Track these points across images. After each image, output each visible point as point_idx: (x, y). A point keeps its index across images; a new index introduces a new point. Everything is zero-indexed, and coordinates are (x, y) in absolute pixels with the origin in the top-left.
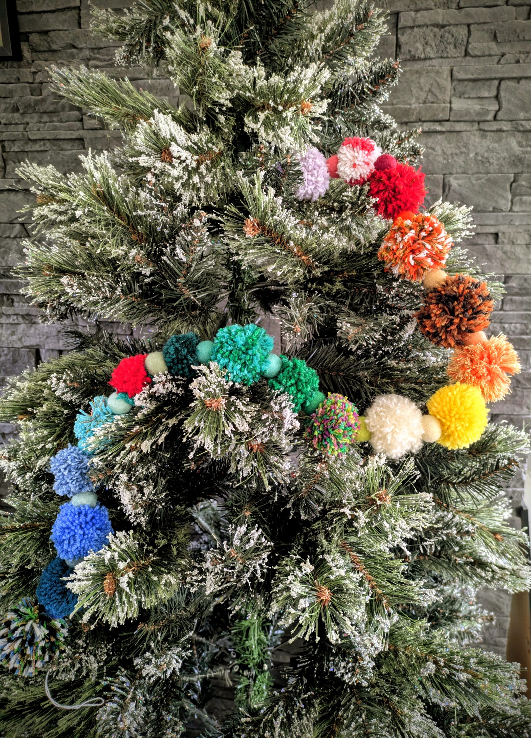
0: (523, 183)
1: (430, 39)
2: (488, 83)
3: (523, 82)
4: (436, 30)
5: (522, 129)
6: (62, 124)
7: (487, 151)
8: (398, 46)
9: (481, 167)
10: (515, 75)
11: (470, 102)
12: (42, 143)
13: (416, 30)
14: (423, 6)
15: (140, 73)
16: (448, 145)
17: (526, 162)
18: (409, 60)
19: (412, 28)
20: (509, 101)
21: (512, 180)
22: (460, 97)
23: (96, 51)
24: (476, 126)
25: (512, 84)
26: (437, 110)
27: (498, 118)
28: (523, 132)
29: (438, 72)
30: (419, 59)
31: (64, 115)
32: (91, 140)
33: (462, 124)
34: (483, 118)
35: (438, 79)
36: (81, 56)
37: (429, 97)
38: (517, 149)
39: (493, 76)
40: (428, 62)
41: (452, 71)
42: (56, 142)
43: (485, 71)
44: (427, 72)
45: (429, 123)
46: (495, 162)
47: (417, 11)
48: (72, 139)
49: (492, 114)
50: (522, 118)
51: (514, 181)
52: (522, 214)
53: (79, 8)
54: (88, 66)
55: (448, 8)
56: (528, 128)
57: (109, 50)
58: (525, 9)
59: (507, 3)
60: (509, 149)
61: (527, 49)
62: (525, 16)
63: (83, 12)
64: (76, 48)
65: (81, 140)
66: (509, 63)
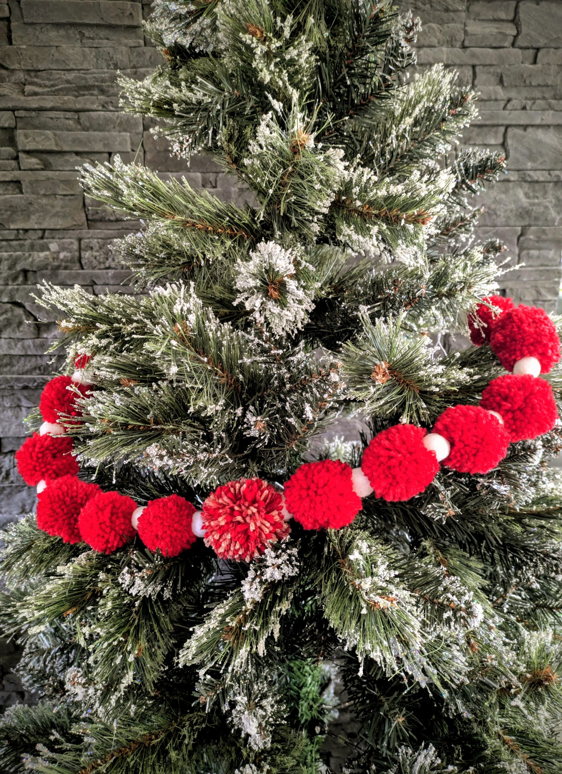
0: (532, 237)
2: (494, 129)
3: (530, 130)
5: (529, 179)
7: (493, 203)
9: (487, 219)
10: (522, 123)
15: (93, 103)
17: (533, 214)
20: (516, 149)
21: (519, 233)
22: (465, 143)
23: (33, 74)
25: (520, 131)
28: (530, 182)
32: (31, 183)
36: (13, 79)
38: (525, 201)
39: (501, 122)
43: (492, 117)
46: (502, 214)
47: (420, 47)
48: (5, 182)
50: (530, 168)
51: (522, 235)
52: (530, 269)
53: (8, 20)
54: (23, 92)
55: (452, 46)
56: (536, 178)
57: (51, 74)
58: (531, 52)
59: (513, 45)
60: (517, 201)
61: (534, 96)
62: (531, 59)
63: (13, 24)
64: (6, 69)
65: (17, 183)
66: (516, 110)
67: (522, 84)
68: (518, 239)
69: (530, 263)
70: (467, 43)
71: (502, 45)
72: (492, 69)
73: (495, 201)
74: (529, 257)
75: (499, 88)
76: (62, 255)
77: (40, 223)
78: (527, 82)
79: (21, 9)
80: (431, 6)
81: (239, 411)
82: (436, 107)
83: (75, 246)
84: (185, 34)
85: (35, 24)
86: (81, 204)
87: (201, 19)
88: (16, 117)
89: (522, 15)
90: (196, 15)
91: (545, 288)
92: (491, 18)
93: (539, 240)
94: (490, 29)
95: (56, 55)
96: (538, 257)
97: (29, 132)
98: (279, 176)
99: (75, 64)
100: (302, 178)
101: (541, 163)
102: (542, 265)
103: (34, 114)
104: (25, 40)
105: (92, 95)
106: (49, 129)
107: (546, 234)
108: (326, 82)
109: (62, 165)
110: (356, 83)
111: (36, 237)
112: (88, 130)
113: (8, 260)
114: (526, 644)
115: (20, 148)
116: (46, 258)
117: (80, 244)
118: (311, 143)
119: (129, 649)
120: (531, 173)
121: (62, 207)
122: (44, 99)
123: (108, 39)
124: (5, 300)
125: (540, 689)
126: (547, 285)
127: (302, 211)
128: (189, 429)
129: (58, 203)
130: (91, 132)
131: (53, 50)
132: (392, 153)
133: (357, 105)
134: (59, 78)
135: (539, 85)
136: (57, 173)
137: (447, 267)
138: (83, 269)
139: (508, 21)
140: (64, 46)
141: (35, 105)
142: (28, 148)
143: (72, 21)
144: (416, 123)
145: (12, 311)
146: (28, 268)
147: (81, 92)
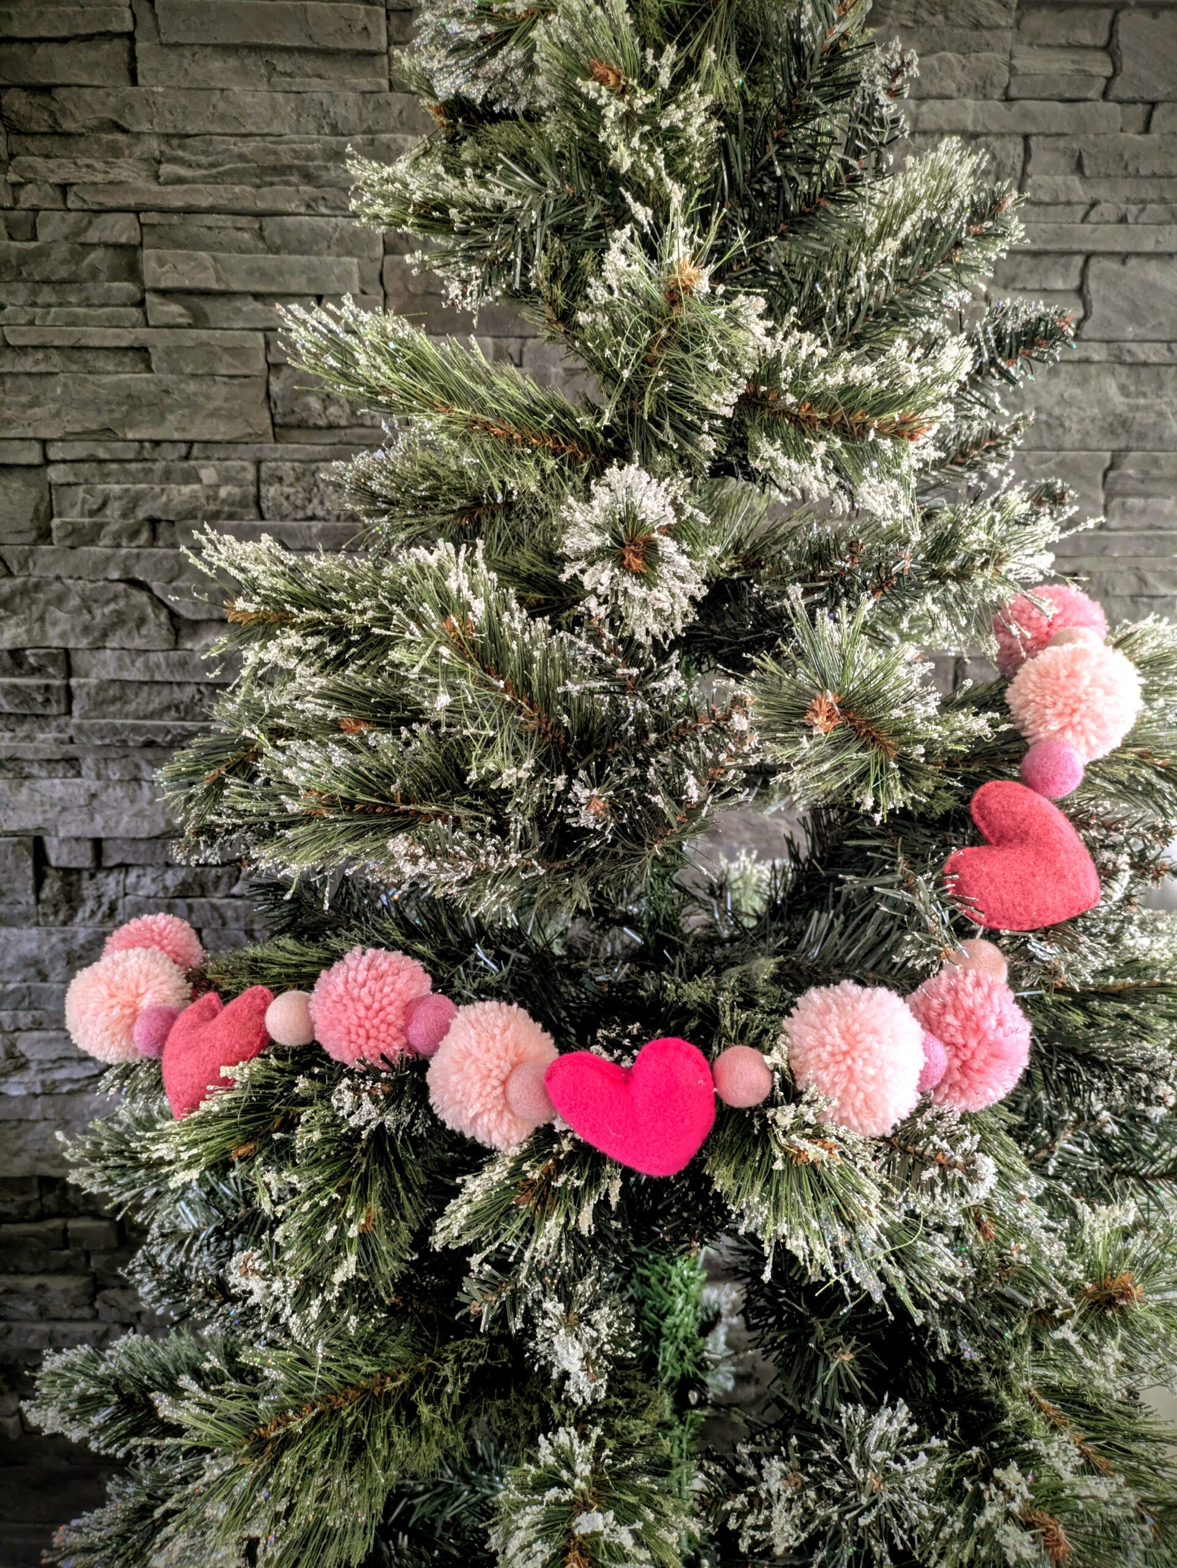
0: (1131, 472)
2: (1063, 260)
3: (1132, 262)
5: (1129, 359)
6: (92, 312)
7: (1058, 403)
9: (1045, 435)
10: (1118, 248)
12: (40, 355)
14: (935, 91)
15: (289, 201)
17: (1135, 428)
20: (1105, 300)
21: (1107, 464)
22: (1006, 287)
23: (175, 142)
25: (1112, 265)
27: (1084, 336)
28: (1131, 365)
31: (97, 290)
32: (168, 352)
36: (138, 151)
38: (1119, 402)
39: (1076, 247)
42: (77, 355)
43: (1058, 236)
46: (1075, 427)
48: (118, 348)
50: (1131, 336)
51: (1111, 467)
52: (1125, 533)
53: (130, 36)
54: (157, 177)
55: (985, 97)
56: (1142, 357)
57: (210, 142)
58: (1140, 110)
59: (1105, 95)
60: (1102, 403)
61: (1142, 195)
62: (1140, 124)
63: (141, 46)
64: (125, 131)
65: (142, 352)
66: (1107, 222)
67: (1121, 172)
68: (1105, 476)
69: (1129, 522)
70: (1014, 92)
71: (1082, 95)
72: (1062, 143)
73: (1062, 401)
74: (1126, 511)
75: (1074, 181)
76: (223, 492)
77: (184, 430)
78: (1131, 169)
79: (155, 16)
80: (947, 18)
81: (560, 782)
82: (945, 220)
83: (250, 476)
84: (475, 77)
85: (182, 45)
86: (263, 395)
87: (506, 49)
88: (142, 225)
89: (1123, 37)
90: (495, 44)
91: (1154, 571)
92: (1063, 41)
93: (1145, 477)
94: (1061, 64)
95: (222, 106)
96: (1143, 511)
97: (167, 253)
98: (643, 344)
99: (256, 124)
100: (686, 349)
101: (1154, 328)
102: (1150, 527)
103: (175, 219)
104: (162, 75)
105: (287, 183)
106: (207, 248)
107: (1160, 468)
108: (738, 171)
109: (228, 319)
110: (794, 174)
111: (175, 456)
112: (277, 252)
113: (120, 498)
114: (1087, 1230)
115: (149, 283)
116: (194, 496)
117: (258, 471)
118: (703, 285)
119: (349, 1214)
120: (1133, 347)
121: (226, 400)
122: (198, 191)
123: (320, 77)
124: (115, 575)
125: (1109, 1313)
126: (1159, 568)
127: (685, 412)
128: (467, 812)
129: (220, 390)
130: (284, 256)
131: (216, 97)
132: (857, 306)
133: (794, 215)
134: (225, 151)
135: (1154, 175)
136: (218, 333)
137: (956, 523)
138: (262, 518)
139: (1096, 48)
140: (236, 88)
141: (178, 203)
142: (163, 285)
143: (254, 40)
144: (906, 249)
145: (127, 596)
146: (158, 514)
147: (268, 179)
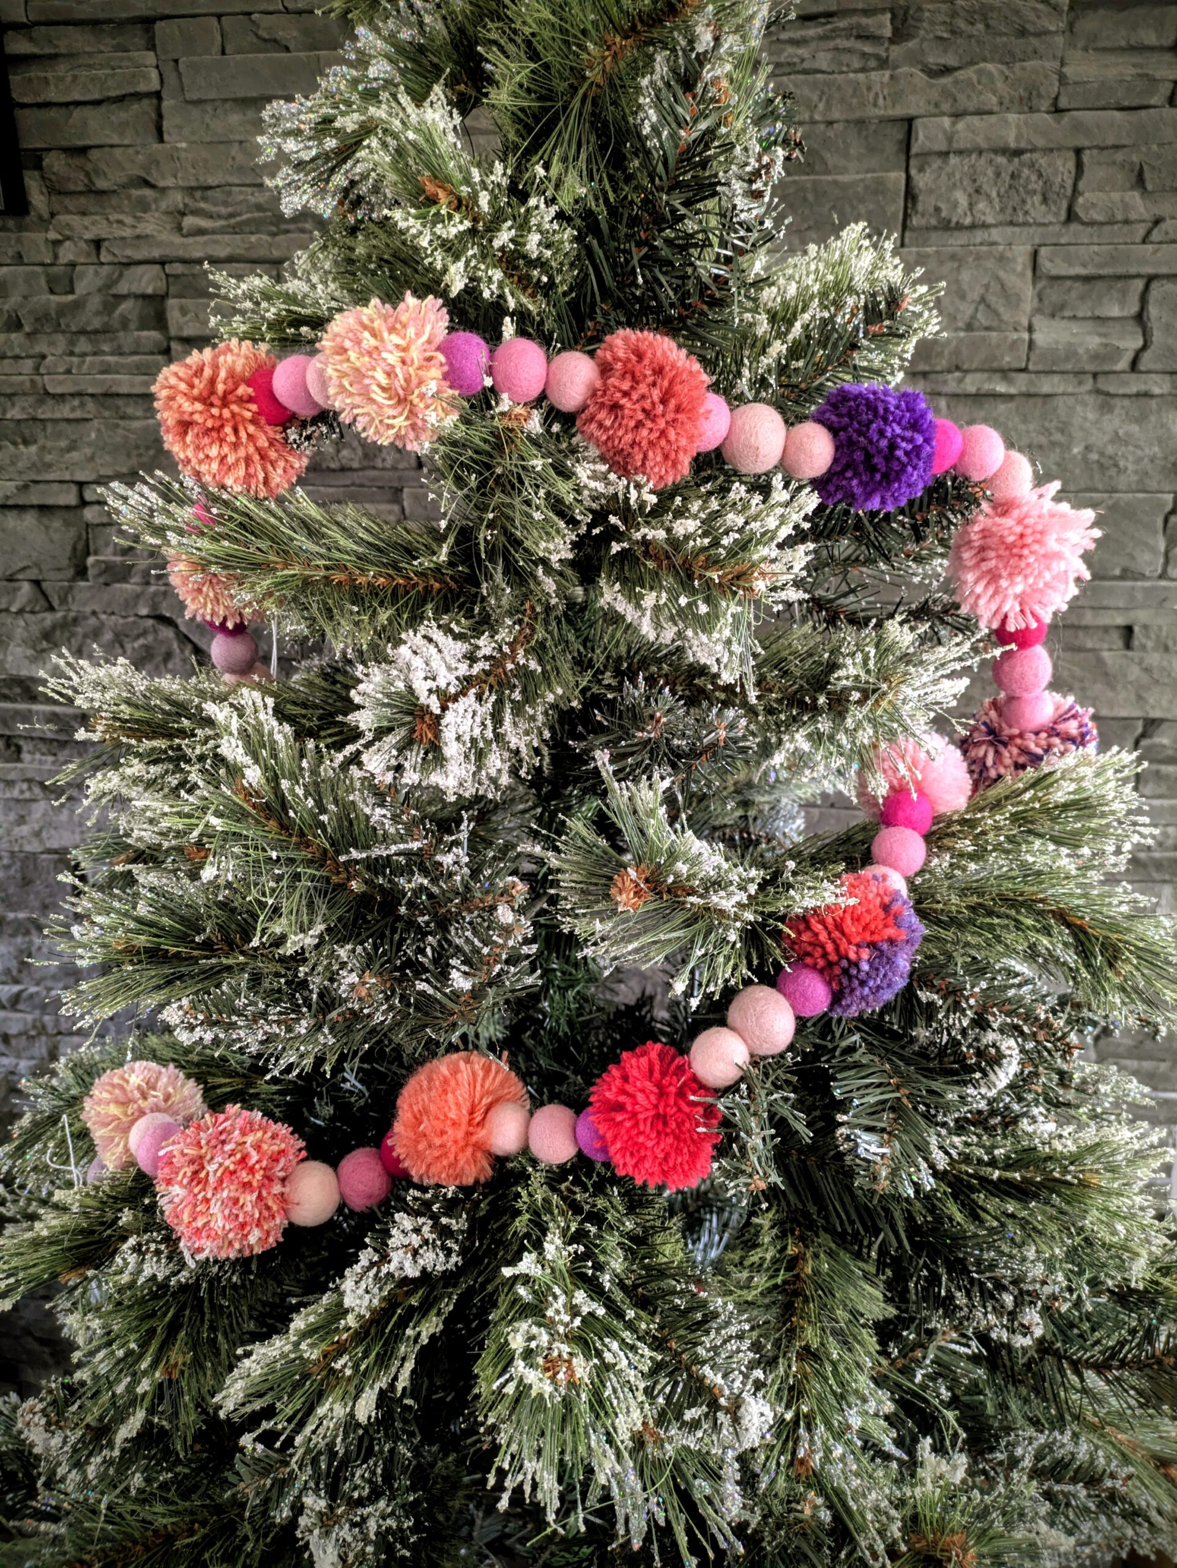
1: (986, 181)
4: (1001, 160)
6: (121, 360)
7: (1112, 441)
8: (910, 195)
9: (1097, 475)
11: (1075, 328)
12: (76, 403)
13: (954, 160)
14: (972, 106)
16: (1022, 427)
18: (935, 228)
19: (945, 155)
20: (1168, 328)
21: (1169, 507)
22: (1053, 316)
23: (198, 194)
24: (1089, 384)
26: (998, 346)
27: (1142, 368)
29: (1002, 258)
30: (959, 227)
31: (125, 340)
33: (1056, 378)
34: (1106, 368)
35: (1002, 274)
36: (164, 205)
37: (980, 316)
39: (1133, 270)
40: (979, 236)
41: (1035, 254)
42: (109, 402)
43: (1113, 259)
44: (978, 257)
45: (978, 375)
46: (1131, 467)
47: (957, 115)
48: (145, 395)
49: (1128, 357)
51: (1174, 511)
53: (158, 96)
54: (180, 229)
55: (1031, 109)
57: (230, 193)
59: (1171, 100)
63: (167, 104)
64: (152, 186)
66: (1172, 241)
68: (1167, 521)
70: (1063, 103)
71: (1146, 102)
72: (1119, 156)
73: (1116, 438)
75: (1135, 197)
79: (180, 77)
80: (987, 26)
82: (839, 320)
84: (323, 192)
85: (204, 101)
88: (167, 276)
92: (1123, 43)
94: (1120, 69)
95: (239, 157)
97: (189, 302)
103: (198, 269)
104: (186, 131)
115: (173, 332)
122: (215, 242)
124: (145, 611)
131: (235, 150)
134: (242, 201)
139: (1162, 49)
140: (254, 140)
141: (199, 254)
142: (185, 332)
144: (795, 352)
145: (156, 631)
147: (283, 227)
